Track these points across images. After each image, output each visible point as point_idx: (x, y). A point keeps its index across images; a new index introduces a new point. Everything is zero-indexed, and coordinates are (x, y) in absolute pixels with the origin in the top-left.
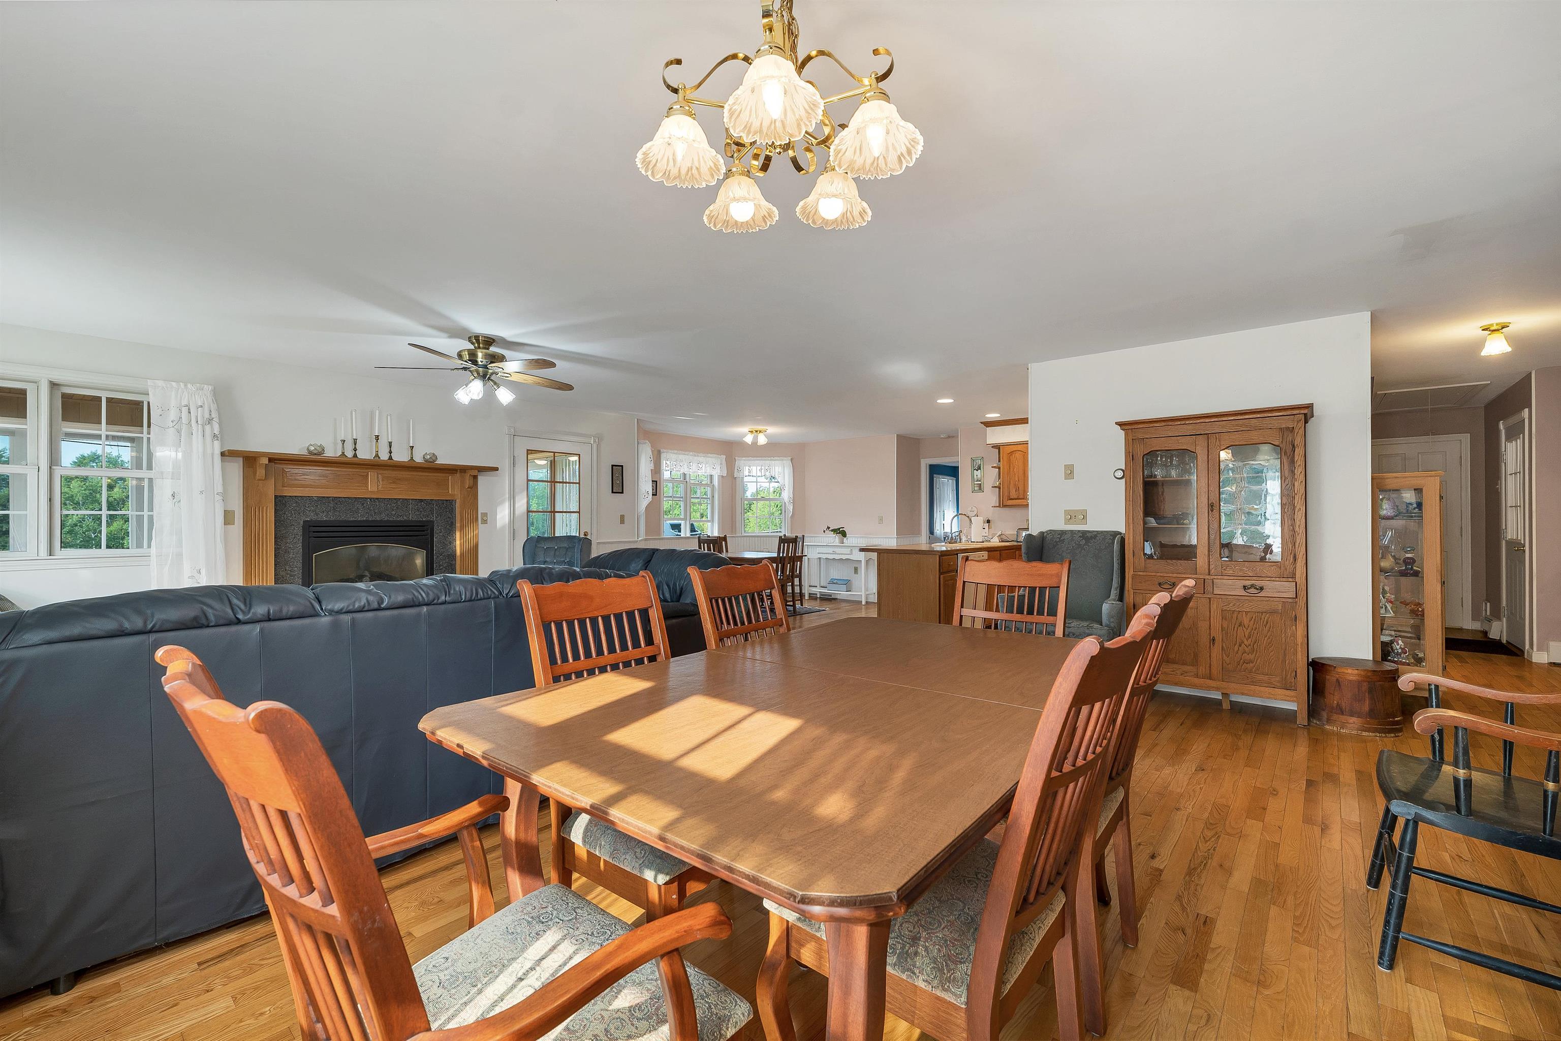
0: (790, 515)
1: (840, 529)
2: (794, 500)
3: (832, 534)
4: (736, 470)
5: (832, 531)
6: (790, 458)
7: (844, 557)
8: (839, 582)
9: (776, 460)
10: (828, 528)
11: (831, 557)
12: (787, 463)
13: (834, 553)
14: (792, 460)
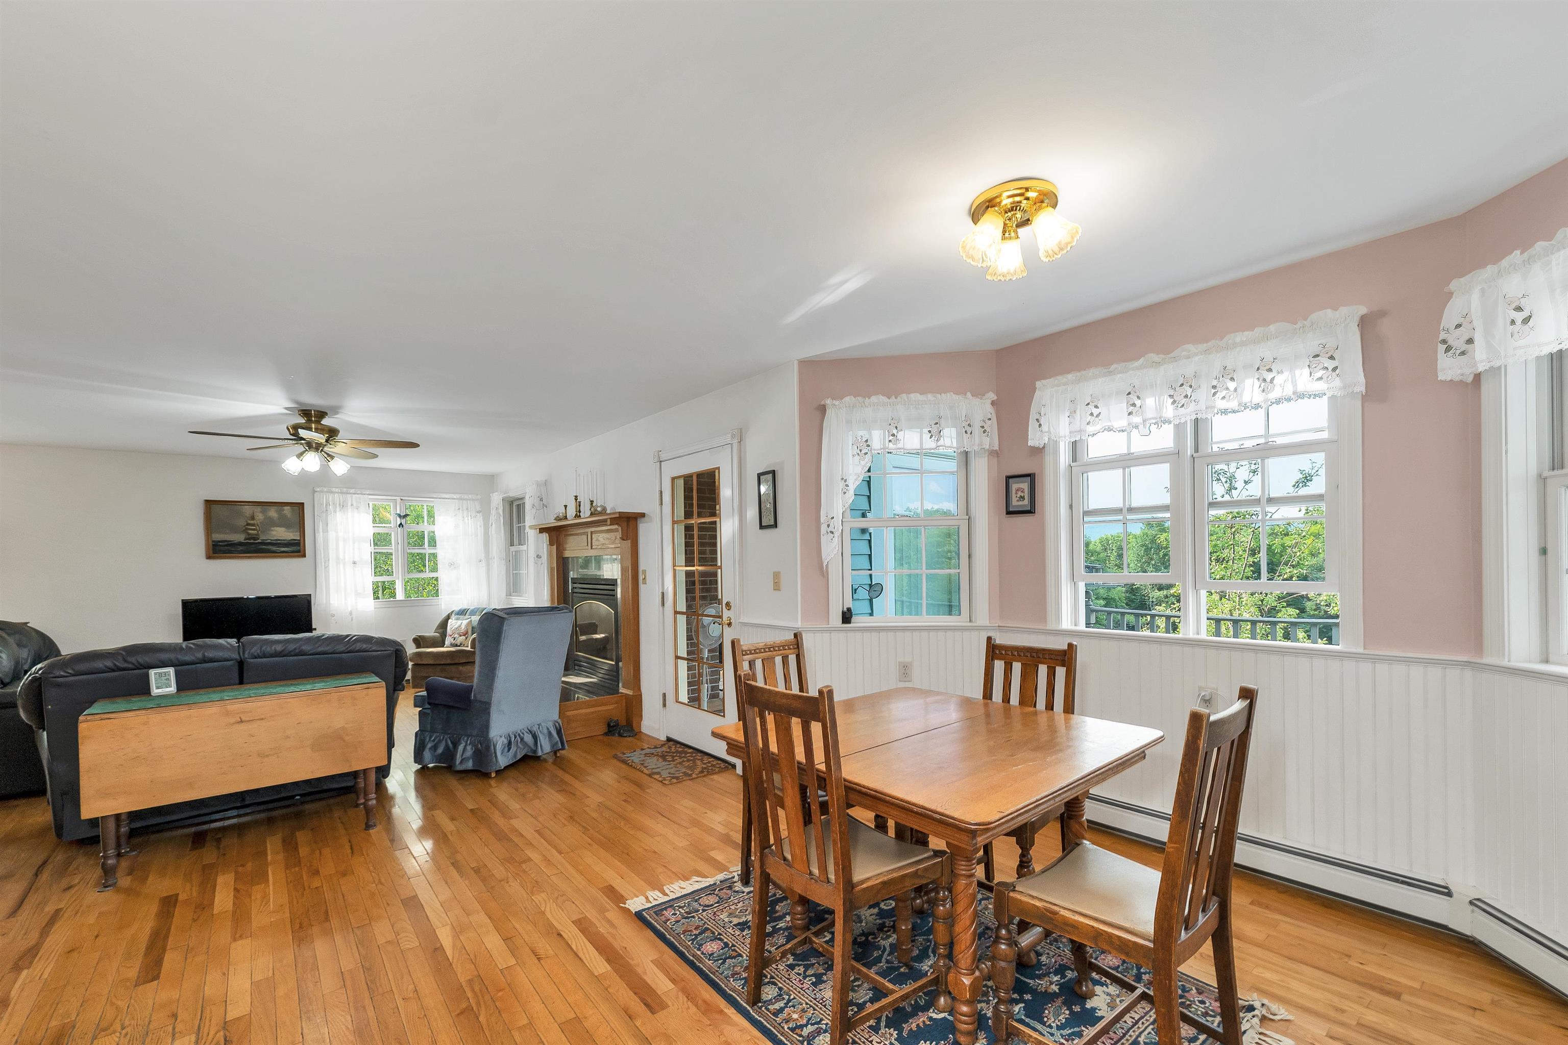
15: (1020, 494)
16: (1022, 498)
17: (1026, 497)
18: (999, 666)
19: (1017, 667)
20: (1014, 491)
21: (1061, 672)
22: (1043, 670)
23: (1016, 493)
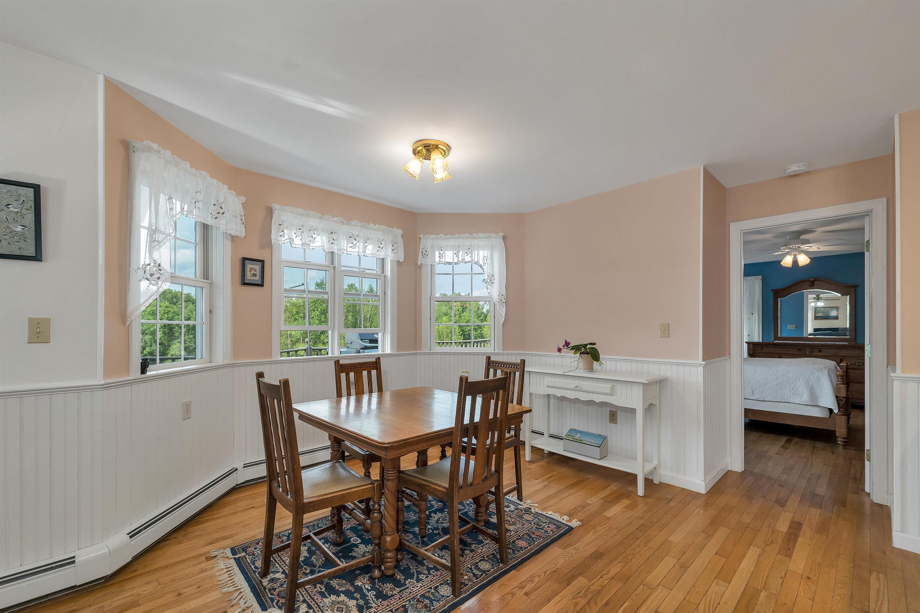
0: (502, 321)
1: (586, 345)
2: (507, 299)
3: (571, 354)
4: (420, 254)
5: (573, 348)
6: (502, 234)
7: (598, 399)
8: (587, 440)
9: (480, 238)
10: (567, 344)
11: (571, 395)
12: (498, 242)
13: (577, 389)
14: (504, 238)
15: (253, 272)
16: (255, 275)
17: (258, 275)
18: (343, 375)
19: (352, 375)
20: (248, 270)
21: (374, 372)
22: (365, 373)
23: (250, 271)
